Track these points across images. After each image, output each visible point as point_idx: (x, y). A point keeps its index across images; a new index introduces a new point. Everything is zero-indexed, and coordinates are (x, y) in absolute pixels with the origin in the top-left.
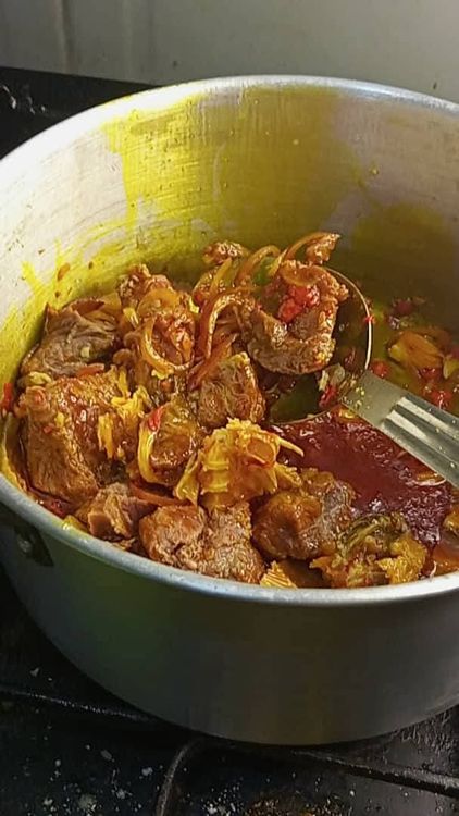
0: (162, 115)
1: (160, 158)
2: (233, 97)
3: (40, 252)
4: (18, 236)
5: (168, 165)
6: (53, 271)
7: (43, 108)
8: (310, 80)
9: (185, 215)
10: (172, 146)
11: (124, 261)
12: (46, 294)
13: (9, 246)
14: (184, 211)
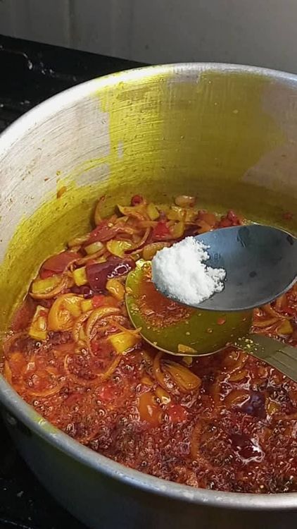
0: (141, 87)
1: (136, 117)
2: (193, 78)
3: (46, 180)
4: (30, 170)
5: (142, 121)
6: (55, 192)
7: (51, 71)
8: (251, 69)
9: (152, 156)
10: (146, 109)
11: (106, 185)
12: (48, 207)
13: (22, 177)
14: (151, 153)
